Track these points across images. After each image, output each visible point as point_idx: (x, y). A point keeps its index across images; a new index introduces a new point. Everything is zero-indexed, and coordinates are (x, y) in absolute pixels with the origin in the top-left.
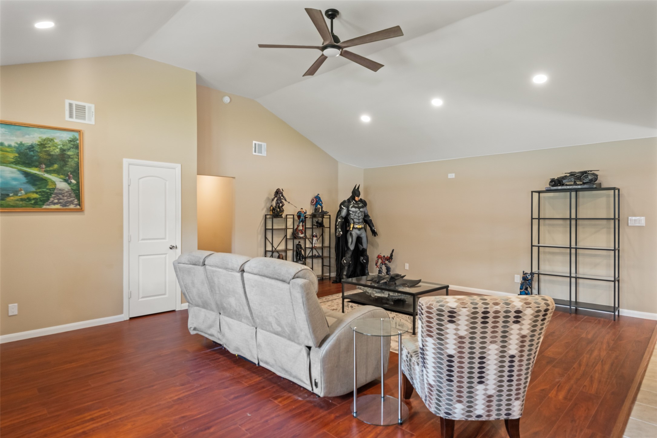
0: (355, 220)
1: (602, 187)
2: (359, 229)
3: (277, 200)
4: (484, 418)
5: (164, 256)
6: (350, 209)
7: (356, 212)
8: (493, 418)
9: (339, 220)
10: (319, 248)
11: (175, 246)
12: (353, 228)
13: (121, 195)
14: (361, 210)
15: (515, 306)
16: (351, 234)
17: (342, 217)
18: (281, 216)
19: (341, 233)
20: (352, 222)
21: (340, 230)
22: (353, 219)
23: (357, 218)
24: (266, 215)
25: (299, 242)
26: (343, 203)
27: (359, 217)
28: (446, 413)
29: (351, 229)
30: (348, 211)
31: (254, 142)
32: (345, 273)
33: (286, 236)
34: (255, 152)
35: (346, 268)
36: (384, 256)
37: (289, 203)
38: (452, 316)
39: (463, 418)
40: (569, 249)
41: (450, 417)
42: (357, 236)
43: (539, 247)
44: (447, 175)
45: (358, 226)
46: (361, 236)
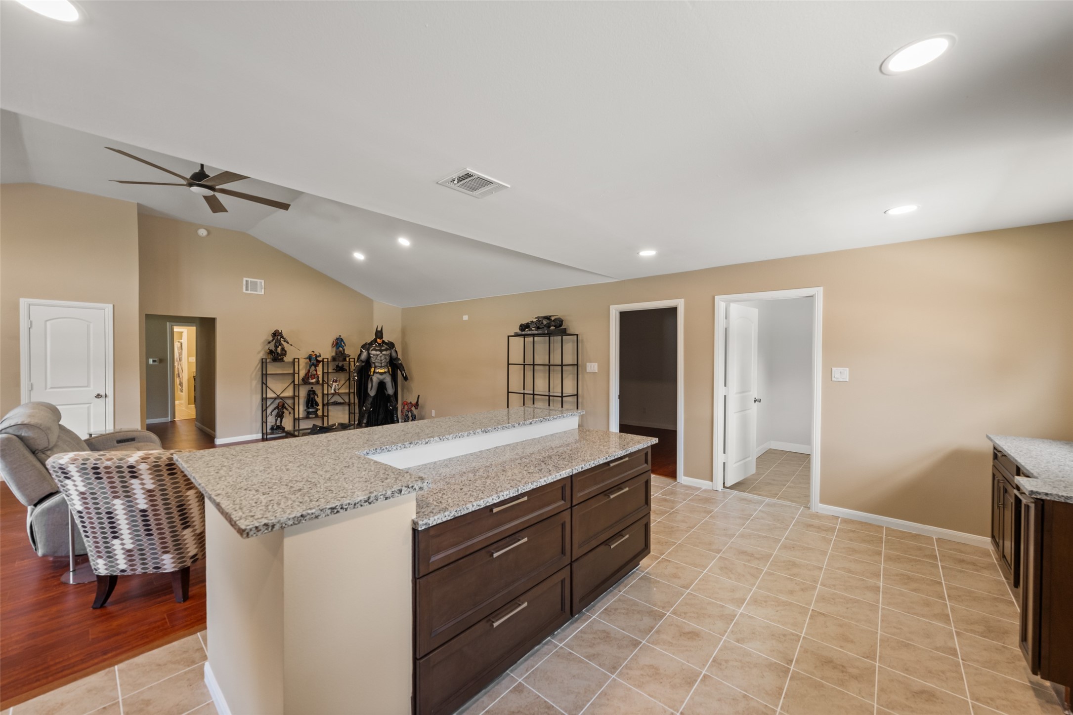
0: (377, 364)
1: (567, 333)
2: (381, 374)
3: (275, 342)
5: (88, 405)
6: (370, 352)
7: (377, 355)
9: (358, 364)
10: (345, 393)
11: (103, 394)
12: (374, 372)
13: (17, 338)
14: (384, 353)
16: (371, 379)
17: (361, 360)
18: (282, 360)
19: (356, 378)
20: (373, 366)
21: (355, 374)
22: (374, 363)
23: (380, 362)
24: (262, 359)
25: (312, 388)
26: (363, 347)
27: (381, 360)
29: (372, 374)
30: (369, 354)
31: (245, 279)
32: (365, 421)
33: (294, 381)
34: (247, 289)
35: (366, 416)
36: (411, 403)
37: (291, 345)
42: (379, 381)
44: (462, 317)
45: (380, 371)
46: (385, 381)
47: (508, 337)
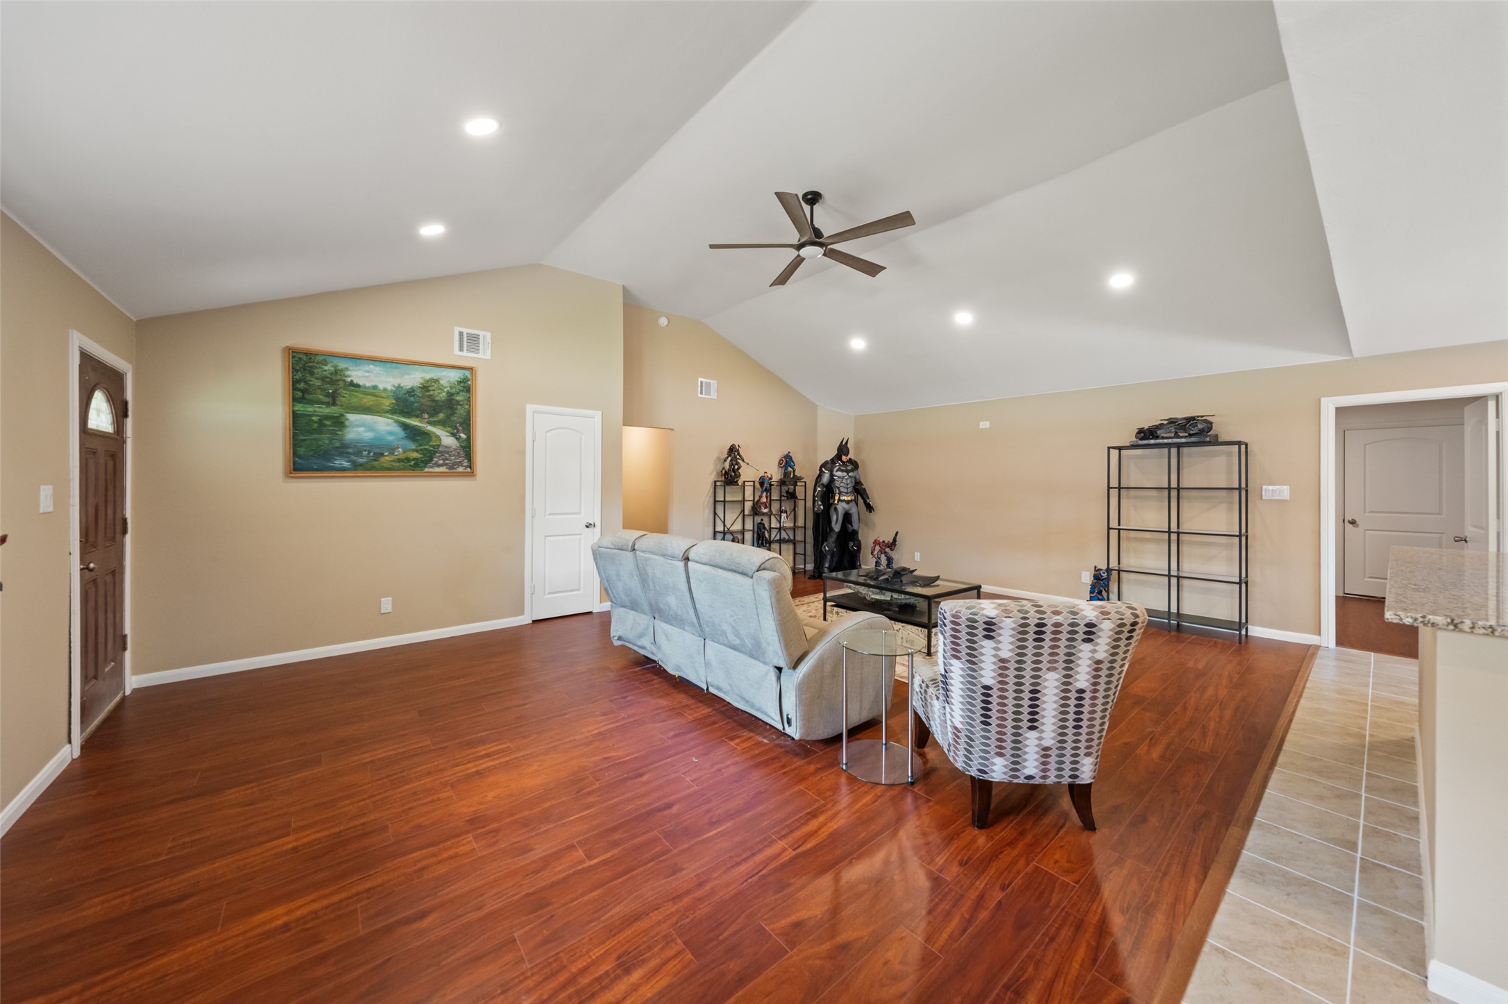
0: (842, 489)
1: (1220, 440)
2: (848, 502)
3: (731, 460)
4: (1038, 781)
5: (579, 536)
6: (835, 473)
7: (843, 477)
8: (1052, 780)
9: (819, 489)
10: (789, 528)
11: (593, 524)
12: (839, 500)
13: (523, 453)
14: (851, 474)
15: (1086, 617)
16: (836, 509)
17: (823, 484)
18: (736, 483)
19: (822, 507)
20: (837, 491)
21: (820, 503)
22: (838, 488)
23: (845, 486)
24: (715, 482)
25: (762, 520)
26: (824, 465)
27: (847, 484)
28: (980, 770)
29: (836, 502)
30: (832, 475)
31: (700, 379)
32: (827, 565)
33: (743, 510)
34: (701, 393)
35: (829, 557)
36: (884, 542)
37: (748, 464)
38: (990, 629)
39: (1004, 779)
40: (1167, 534)
41: (986, 777)
42: (844, 512)
43: (1119, 530)
44: (979, 424)
45: (846, 498)
46: (851, 512)
47: (1109, 448)
